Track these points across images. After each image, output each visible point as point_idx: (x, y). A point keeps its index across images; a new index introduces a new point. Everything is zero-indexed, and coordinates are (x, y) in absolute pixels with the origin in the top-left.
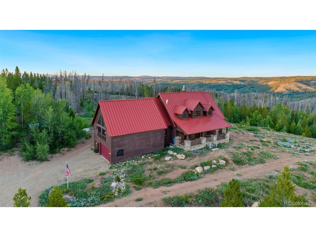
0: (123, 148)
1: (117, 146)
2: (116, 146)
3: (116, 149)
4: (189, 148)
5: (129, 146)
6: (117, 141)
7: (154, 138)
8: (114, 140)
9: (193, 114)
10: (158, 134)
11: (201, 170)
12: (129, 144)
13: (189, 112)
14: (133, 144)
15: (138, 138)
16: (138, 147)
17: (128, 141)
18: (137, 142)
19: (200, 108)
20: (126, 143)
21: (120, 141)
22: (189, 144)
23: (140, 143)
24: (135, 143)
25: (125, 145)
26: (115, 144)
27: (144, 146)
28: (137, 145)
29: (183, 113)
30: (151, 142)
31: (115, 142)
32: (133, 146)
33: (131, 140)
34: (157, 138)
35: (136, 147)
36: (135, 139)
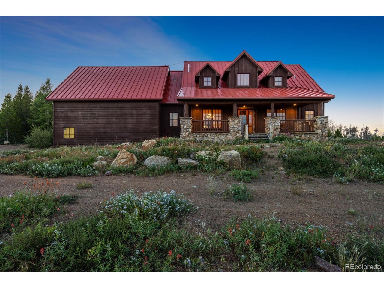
0: (74, 125)
2: (61, 119)
7: (135, 117)
8: (58, 109)
9: (229, 79)
10: (144, 109)
11: (125, 161)
12: (84, 119)
13: (216, 73)
14: (92, 121)
15: (101, 112)
16: (102, 128)
17: (82, 114)
18: (100, 119)
19: (250, 67)
20: (80, 117)
21: (69, 112)
22: (187, 125)
23: (106, 123)
24: (95, 119)
25: (78, 120)
26: (59, 116)
27: (114, 128)
28: (100, 124)
29: (201, 72)
30: (130, 123)
31: (60, 111)
32: (92, 124)
33: (89, 113)
34: (141, 117)
35: (99, 128)
36: (95, 113)
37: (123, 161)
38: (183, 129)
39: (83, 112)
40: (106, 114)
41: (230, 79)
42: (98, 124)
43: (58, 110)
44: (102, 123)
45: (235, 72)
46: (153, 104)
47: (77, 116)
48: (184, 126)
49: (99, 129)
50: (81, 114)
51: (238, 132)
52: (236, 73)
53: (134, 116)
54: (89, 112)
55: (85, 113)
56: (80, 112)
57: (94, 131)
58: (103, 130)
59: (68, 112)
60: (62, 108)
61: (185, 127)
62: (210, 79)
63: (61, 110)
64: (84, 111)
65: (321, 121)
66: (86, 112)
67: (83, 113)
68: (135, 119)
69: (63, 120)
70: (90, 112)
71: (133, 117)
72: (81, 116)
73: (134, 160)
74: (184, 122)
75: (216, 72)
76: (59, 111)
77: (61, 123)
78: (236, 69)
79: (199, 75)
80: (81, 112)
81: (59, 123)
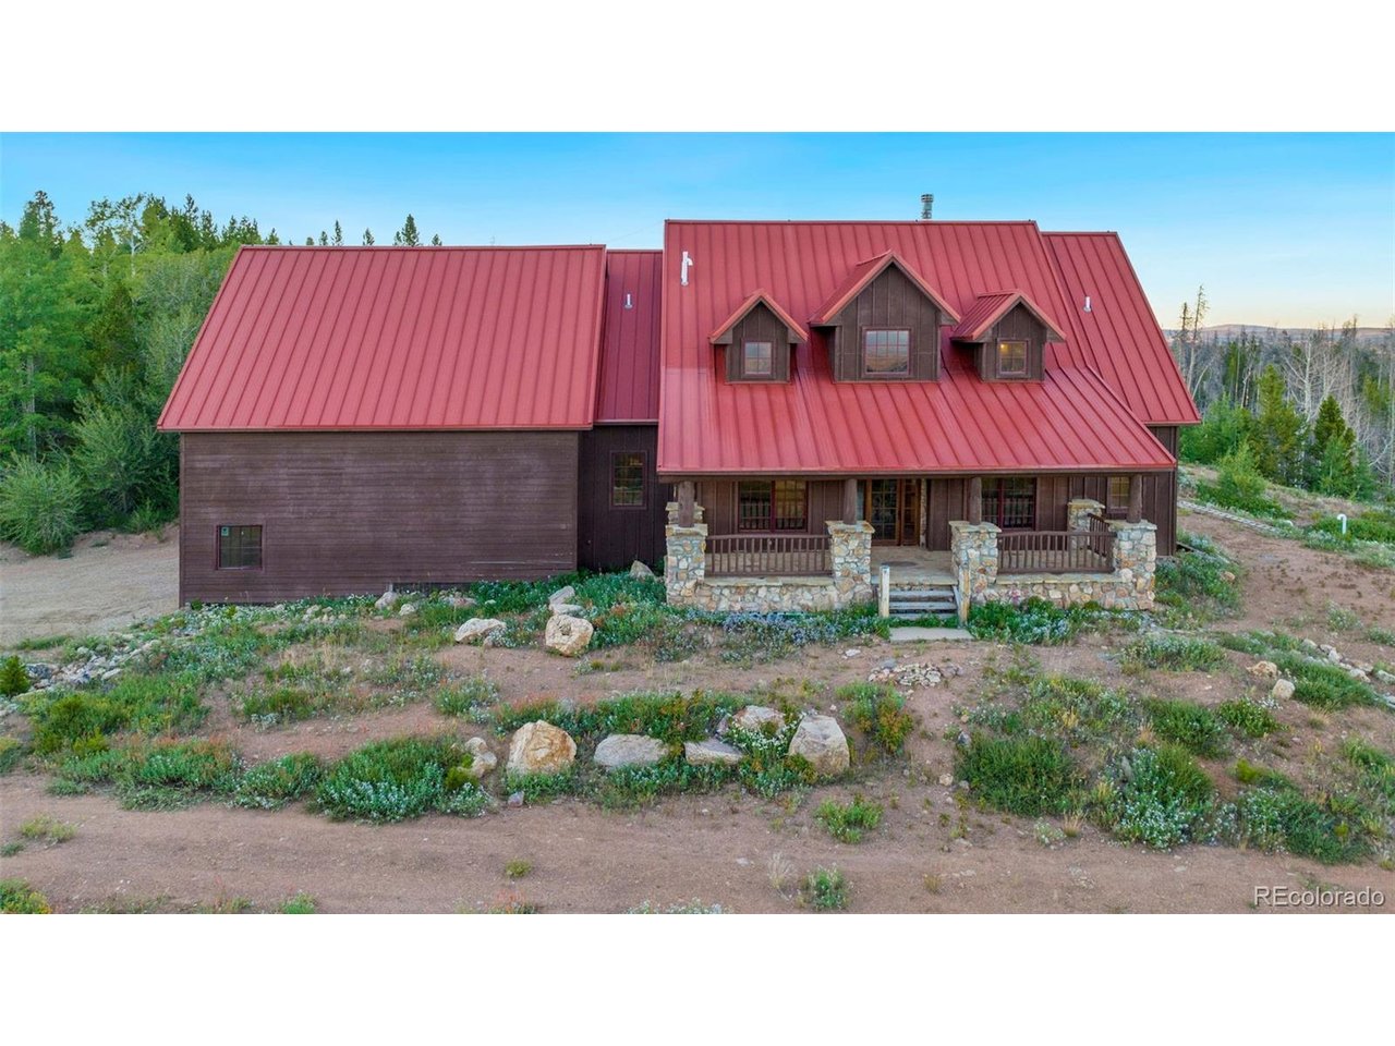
0: (260, 518)
1: (220, 501)
2: (212, 497)
3: (213, 516)
4: (690, 584)
5: (305, 509)
6: (217, 465)
7: (488, 489)
8: (200, 457)
9: (837, 349)
10: (524, 460)
11: (547, 756)
12: (300, 496)
13: (791, 333)
14: (328, 503)
15: (364, 470)
16: (366, 528)
17: (290, 477)
18: (359, 496)
19: (912, 308)
20: (280, 490)
21: (242, 472)
22: (692, 557)
23: (382, 508)
24: (341, 496)
25: (275, 500)
26: (204, 484)
27: (410, 528)
28: (356, 515)
29: (734, 329)
31: (206, 469)
32: (329, 515)
33: (316, 474)
34: (512, 488)
35: (353, 528)
36: (341, 474)
37: (542, 754)
38: (675, 570)
39: (295, 471)
40: (382, 476)
41: (840, 350)
42: (350, 515)
43: (198, 465)
44: (367, 509)
45: (859, 324)
46: (556, 440)
47: (273, 483)
48: (679, 561)
49: (356, 531)
50: (286, 477)
51: (858, 578)
52: (861, 328)
53: (485, 485)
54: (315, 471)
55: (302, 474)
56: (281, 471)
57: (335, 542)
58: (369, 534)
59: (237, 471)
60: (214, 457)
61: (684, 564)
62: (766, 349)
63: (211, 465)
64: (297, 468)
65: (1133, 540)
66: (305, 471)
67: (293, 474)
68: (492, 494)
69: (219, 502)
70: (319, 471)
71: (483, 488)
72: (286, 483)
73: (568, 749)
74: (680, 548)
75: (790, 331)
76: (202, 465)
77: (210, 510)
78: (863, 313)
79: (728, 339)
80: (286, 470)
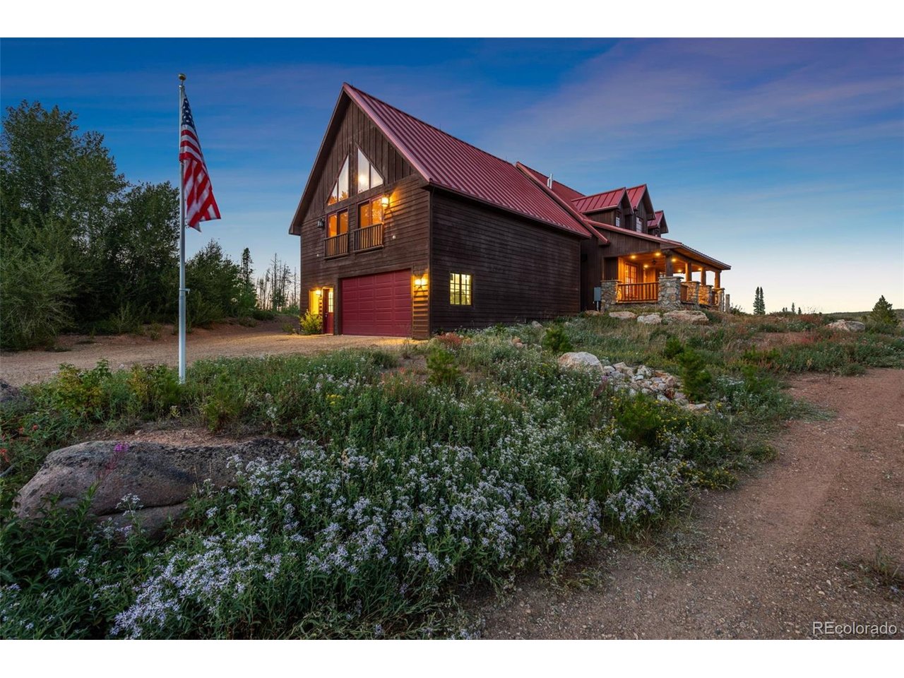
0: (473, 267)
1: (452, 252)
2: (447, 248)
3: (449, 264)
5: (492, 266)
8: (441, 216)
10: (566, 252)
12: (490, 257)
14: (502, 263)
15: (516, 245)
16: (517, 283)
17: (487, 243)
18: (515, 261)
20: (482, 250)
21: (463, 232)
23: (522, 271)
24: (507, 260)
25: (479, 257)
26: (443, 237)
27: (532, 285)
28: (513, 273)
30: (551, 275)
31: (444, 225)
32: (502, 271)
33: (497, 243)
34: (563, 266)
35: (512, 282)
36: (507, 245)
40: (523, 251)
42: (510, 273)
43: (439, 221)
44: (518, 270)
46: (575, 243)
47: (478, 245)
49: (513, 284)
50: (484, 242)
53: (556, 263)
54: (497, 241)
55: (491, 241)
56: (483, 237)
57: (505, 289)
58: (518, 287)
59: (461, 232)
60: (449, 218)
63: (447, 223)
66: (492, 239)
68: (557, 269)
70: (499, 241)
71: (555, 265)
72: (484, 246)
76: (442, 222)
77: (447, 258)
81: (442, 259)
